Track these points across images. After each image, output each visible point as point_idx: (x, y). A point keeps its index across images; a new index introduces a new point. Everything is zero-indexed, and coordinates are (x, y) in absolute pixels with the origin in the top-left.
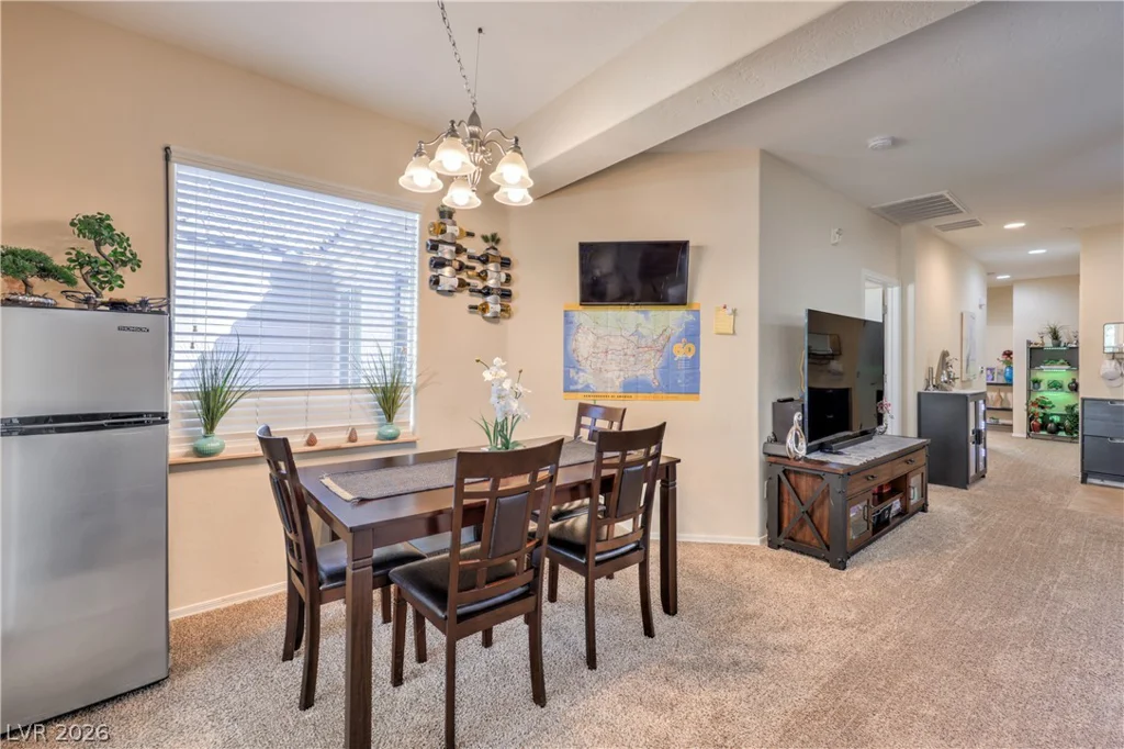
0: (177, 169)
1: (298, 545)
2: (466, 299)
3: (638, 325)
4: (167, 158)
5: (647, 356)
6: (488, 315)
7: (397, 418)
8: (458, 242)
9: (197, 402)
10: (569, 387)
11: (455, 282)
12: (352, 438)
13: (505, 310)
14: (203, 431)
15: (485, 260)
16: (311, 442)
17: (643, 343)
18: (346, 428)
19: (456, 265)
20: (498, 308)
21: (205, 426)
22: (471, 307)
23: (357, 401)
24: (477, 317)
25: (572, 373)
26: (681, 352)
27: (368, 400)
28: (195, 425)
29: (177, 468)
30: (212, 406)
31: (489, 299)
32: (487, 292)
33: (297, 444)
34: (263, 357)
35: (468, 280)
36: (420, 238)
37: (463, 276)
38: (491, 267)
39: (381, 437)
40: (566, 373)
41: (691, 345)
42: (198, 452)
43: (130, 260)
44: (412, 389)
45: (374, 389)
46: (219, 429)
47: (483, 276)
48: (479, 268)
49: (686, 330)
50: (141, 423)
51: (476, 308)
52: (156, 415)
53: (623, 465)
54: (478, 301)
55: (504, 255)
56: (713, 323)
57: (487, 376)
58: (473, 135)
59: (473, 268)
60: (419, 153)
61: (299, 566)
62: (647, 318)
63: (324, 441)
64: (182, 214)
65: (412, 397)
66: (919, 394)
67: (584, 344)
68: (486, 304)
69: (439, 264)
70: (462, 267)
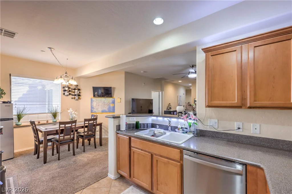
0: (12, 77)
1: (36, 137)
2: (71, 96)
3: (104, 101)
4: (10, 76)
5: (106, 106)
6: (76, 99)
7: (56, 118)
8: (69, 86)
9: (16, 116)
10: (92, 112)
11: (68, 94)
12: (47, 122)
13: (79, 98)
14: (17, 121)
15: (75, 89)
16: (39, 123)
17: (105, 104)
18: (46, 120)
19: (68, 91)
20: (78, 98)
21: (18, 120)
22: (72, 98)
23: (48, 115)
24: (74, 100)
25: (92, 109)
26: (112, 105)
27: (51, 115)
28: (17, 120)
29: (15, 127)
30: (19, 117)
31: (76, 96)
32: (75, 95)
33: (36, 123)
34: (29, 108)
35: (71, 93)
36: (61, 86)
37: (70, 92)
38: (76, 91)
39: (53, 121)
40: (91, 109)
41: (113, 104)
42: (17, 125)
43: (4, 93)
44: (60, 113)
45: (51, 113)
46: (20, 121)
47: (74, 92)
48: (74, 91)
49: (113, 102)
50: (9, 120)
51: (73, 98)
52: (11, 119)
53: (89, 123)
54: (74, 97)
55: (79, 88)
56: (117, 100)
57: (69, 111)
58: (66, 76)
59: (72, 91)
60: (57, 78)
61: (37, 139)
62: (106, 100)
63: (41, 122)
64: (13, 81)
65: (60, 114)
66: (165, 111)
67: (94, 104)
68: (75, 97)
69: (65, 91)
70: (70, 91)
